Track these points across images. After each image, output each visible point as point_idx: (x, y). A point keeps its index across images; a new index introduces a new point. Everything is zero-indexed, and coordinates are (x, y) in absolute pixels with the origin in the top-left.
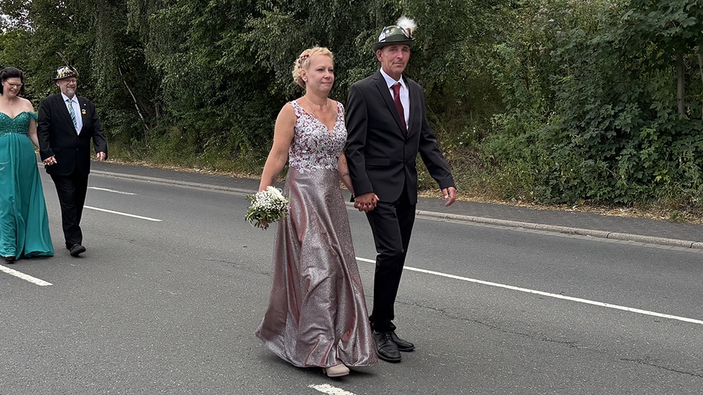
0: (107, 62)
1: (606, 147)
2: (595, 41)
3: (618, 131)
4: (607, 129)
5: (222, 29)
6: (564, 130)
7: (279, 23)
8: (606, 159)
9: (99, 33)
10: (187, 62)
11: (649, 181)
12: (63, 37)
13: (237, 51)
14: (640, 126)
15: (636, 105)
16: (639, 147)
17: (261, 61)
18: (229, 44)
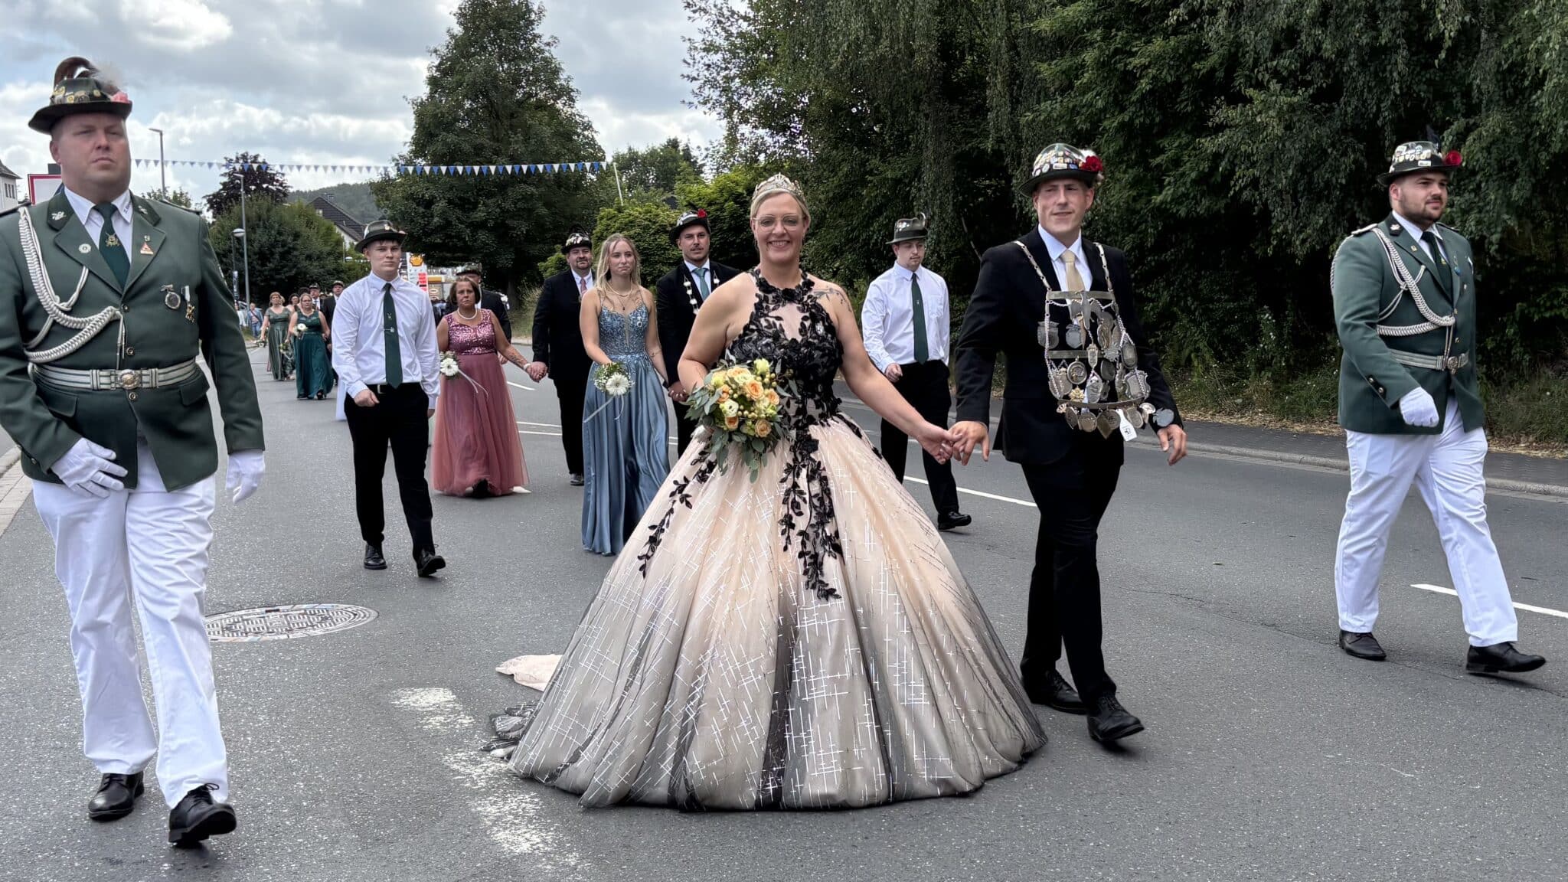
0: (941, 206)
7: (1280, 114)
9: (928, 154)
12: (863, 163)
17: (1242, 189)
18: (1177, 162)
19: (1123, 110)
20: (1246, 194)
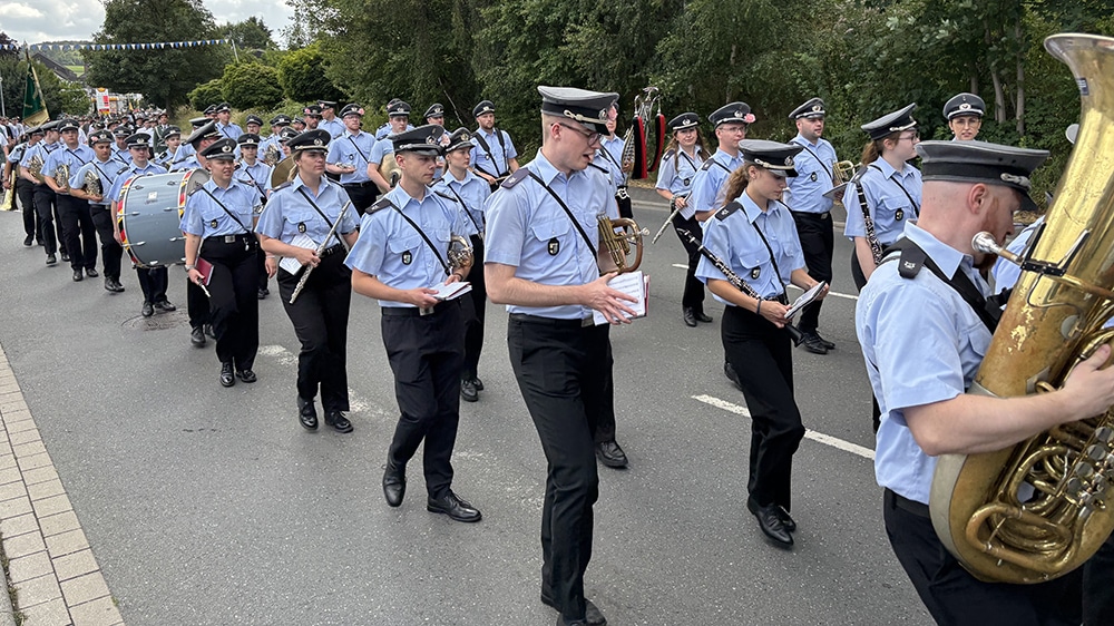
5: (540, 48)
10: (507, 74)
13: (554, 69)
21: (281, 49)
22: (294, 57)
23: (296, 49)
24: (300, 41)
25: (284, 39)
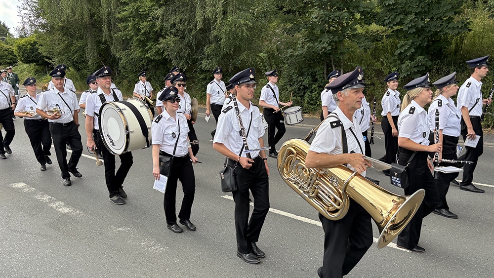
1: (300, 92)
2: (296, 54)
3: (304, 86)
4: (300, 86)
5: (147, 42)
6: (285, 85)
8: (300, 96)
9: (89, 41)
11: (315, 105)
13: (154, 51)
14: (312, 84)
15: (310, 76)
16: (311, 92)
17: (166, 56)
18: (151, 48)
19: (138, 36)
20: (167, 57)
21: (15, 37)
22: (23, 41)
23: (23, 38)
24: (25, 34)
25: (17, 32)
